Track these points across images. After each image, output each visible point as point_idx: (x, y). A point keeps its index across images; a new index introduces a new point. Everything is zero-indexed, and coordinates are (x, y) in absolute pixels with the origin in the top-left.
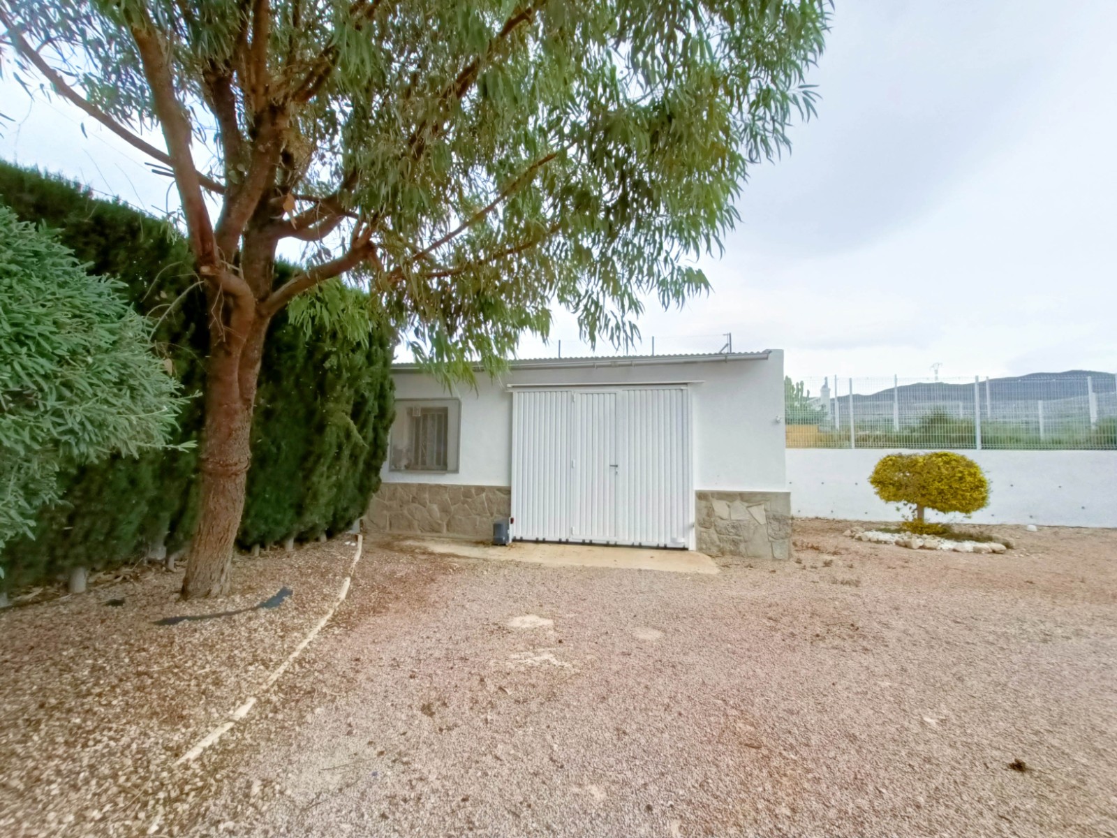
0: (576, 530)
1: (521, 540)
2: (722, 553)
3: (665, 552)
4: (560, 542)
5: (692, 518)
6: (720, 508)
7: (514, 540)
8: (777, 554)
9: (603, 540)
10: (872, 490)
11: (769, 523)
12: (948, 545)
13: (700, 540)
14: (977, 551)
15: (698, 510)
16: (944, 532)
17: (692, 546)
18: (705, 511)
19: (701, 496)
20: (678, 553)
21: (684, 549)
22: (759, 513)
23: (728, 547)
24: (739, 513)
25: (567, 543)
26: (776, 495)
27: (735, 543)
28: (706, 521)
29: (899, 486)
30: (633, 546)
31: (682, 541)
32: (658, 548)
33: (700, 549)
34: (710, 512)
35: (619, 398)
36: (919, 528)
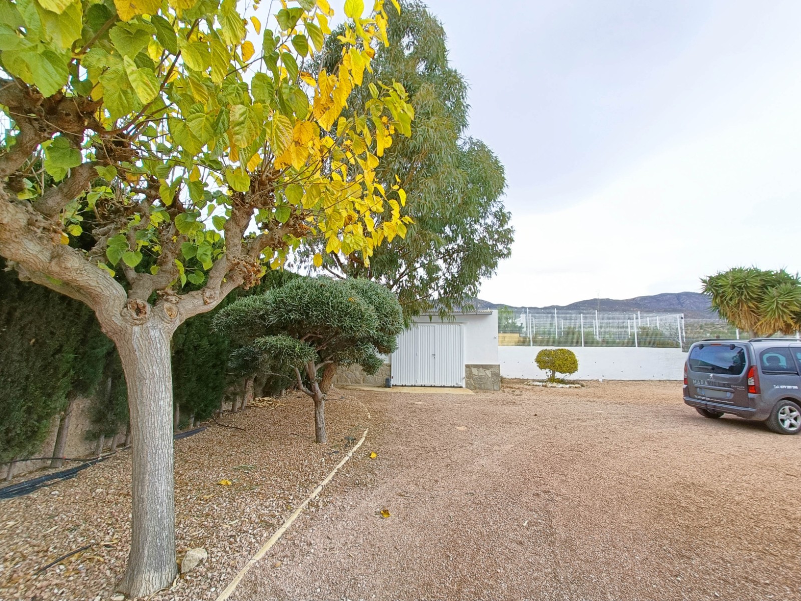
0: (418, 381)
1: (396, 386)
2: (476, 388)
3: (454, 389)
4: (412, 386)
5: (464, 375)
6: (475, 371)
7: (393, 386)
8: (495, 388)
9: (429, 385)
10: (536, 364)
11: (492, 377)
12: (561, 385)
13: (467, 383)
14: (570, 387)
15: (466, 372)
16: (562, 381)
17: (464, 386)
18: (468, 372)
19: (467, 366)
20: (459, 389)
21: (461, 387)
22: (489, 373)
23: (477, 386)
24: (482, 373)
25: (415, 386)
26: (495, 366)
27: (480, 384)
28: (469, 375)
29: (545, 362)
30: (441, 387)
31: (460, 384)
32: (451, 387)
33: (467, 387)
34: (471, 372)
35: (436, 328)
36: (552, 380)
